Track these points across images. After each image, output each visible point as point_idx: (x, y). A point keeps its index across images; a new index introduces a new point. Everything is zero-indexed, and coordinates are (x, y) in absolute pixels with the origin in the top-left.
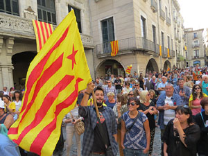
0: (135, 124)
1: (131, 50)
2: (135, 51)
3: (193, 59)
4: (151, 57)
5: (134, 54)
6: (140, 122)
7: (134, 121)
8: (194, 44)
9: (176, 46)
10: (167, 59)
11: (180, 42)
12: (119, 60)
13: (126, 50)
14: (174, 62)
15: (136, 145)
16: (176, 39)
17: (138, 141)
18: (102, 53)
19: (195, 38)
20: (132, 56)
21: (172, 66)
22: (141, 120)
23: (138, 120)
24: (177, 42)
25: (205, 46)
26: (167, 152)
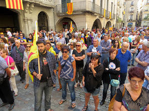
0: (66, 64)
1: (82, 11)
2: (85, 12)
3: (128, 21)
4: (97, 17)
5: (84, 15)
6: (70, 63)
7: (66, 61)
8: (130, 10)
9: (117, 10)
10: (109, 20)
11: (120, 8)
12: (73, 18)
13: (78, 11)
14: (114, 22)
15: (66, 76)
16: (118, 5)
17: (68, 74)
18: (61, 12)
19: (132, 5)
20: (83, 16)
21: (112, 25)
22: (70, 61)
23: (68, 61)
24: (118, 7)
25: (138, 12)
26: (85, 81)
